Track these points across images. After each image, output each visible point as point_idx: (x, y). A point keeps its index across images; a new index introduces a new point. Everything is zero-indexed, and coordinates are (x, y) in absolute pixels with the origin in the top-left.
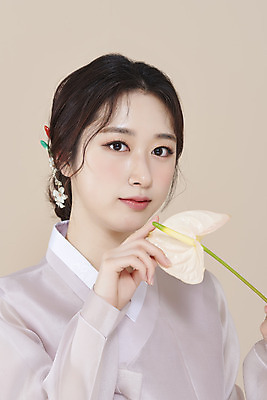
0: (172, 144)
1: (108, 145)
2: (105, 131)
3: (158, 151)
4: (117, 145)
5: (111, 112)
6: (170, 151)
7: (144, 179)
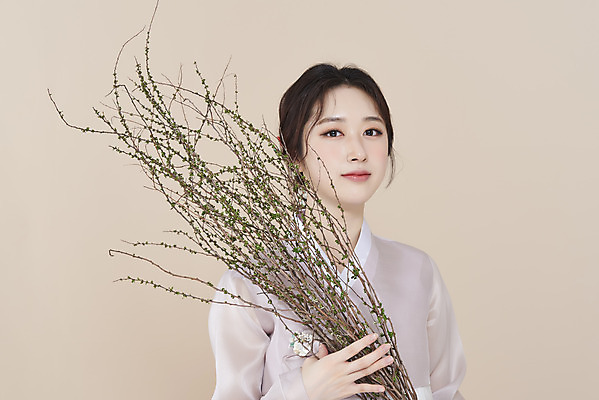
0: (381, 126)
1: (325, 134)
2: (320, 123)
3: (369, 132)
4: (333, 133)
5: (322, 108)
6: (379, 133)
7: (360, 155)
